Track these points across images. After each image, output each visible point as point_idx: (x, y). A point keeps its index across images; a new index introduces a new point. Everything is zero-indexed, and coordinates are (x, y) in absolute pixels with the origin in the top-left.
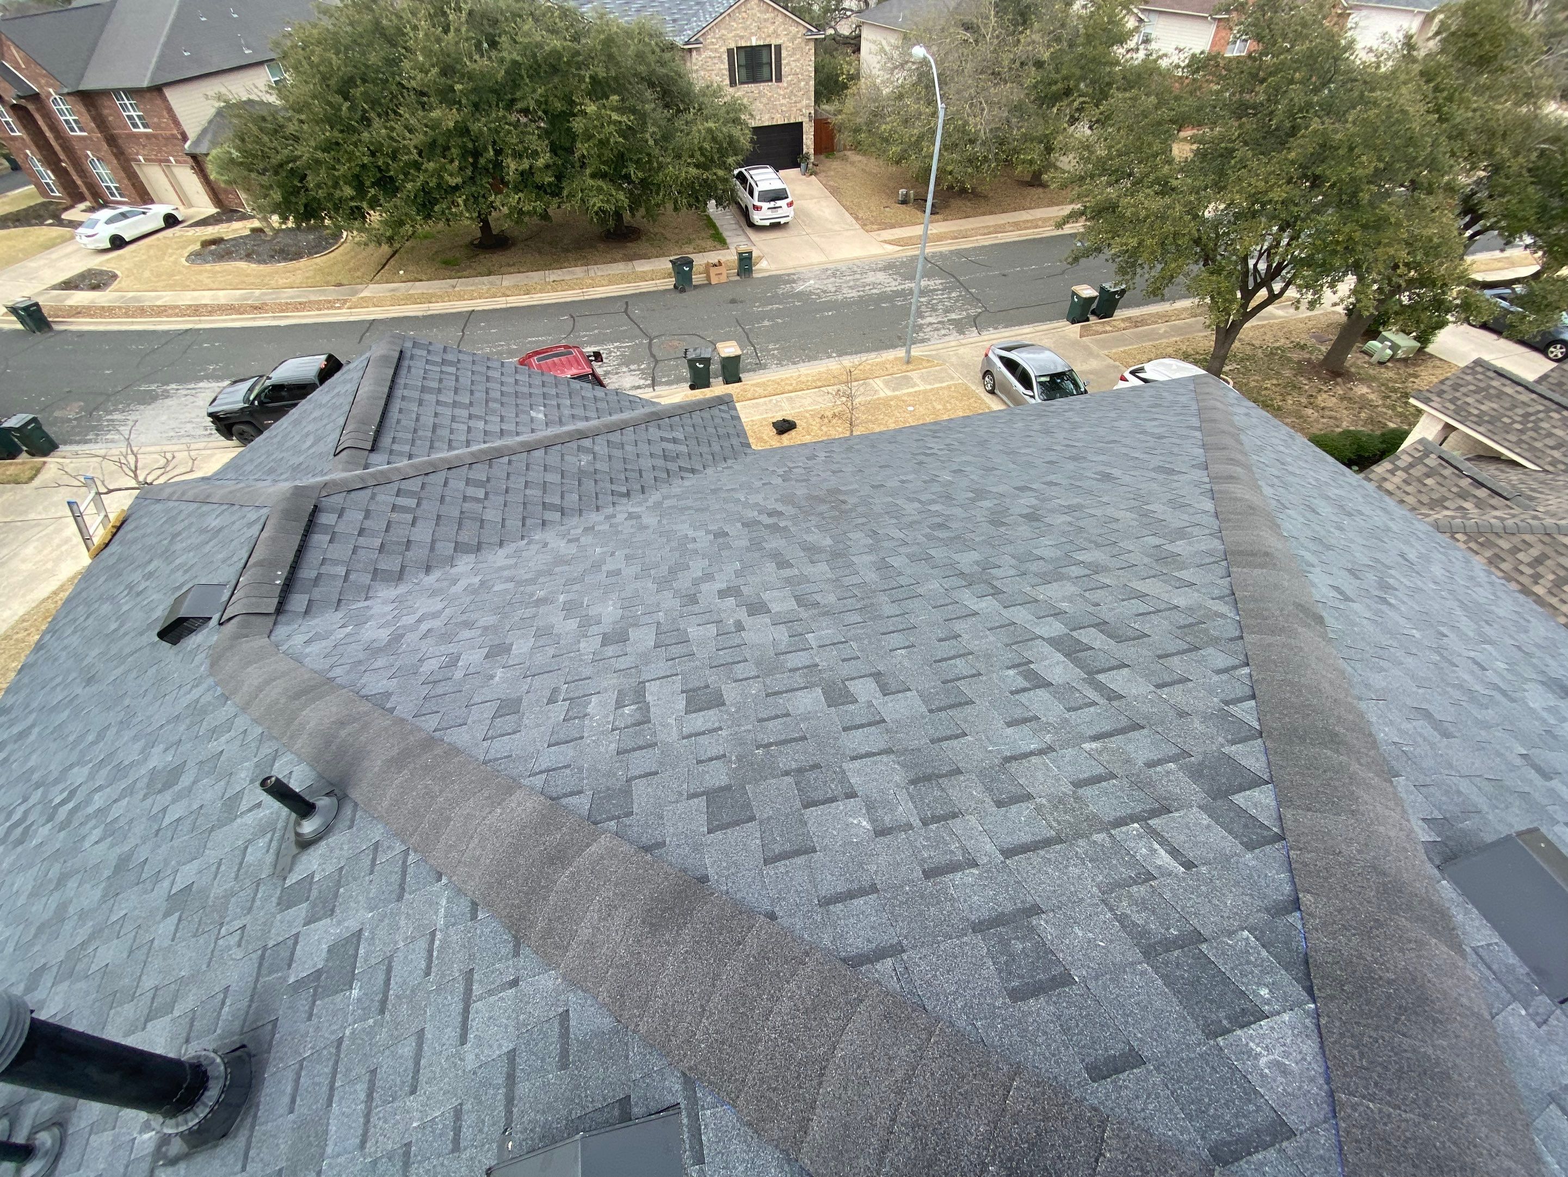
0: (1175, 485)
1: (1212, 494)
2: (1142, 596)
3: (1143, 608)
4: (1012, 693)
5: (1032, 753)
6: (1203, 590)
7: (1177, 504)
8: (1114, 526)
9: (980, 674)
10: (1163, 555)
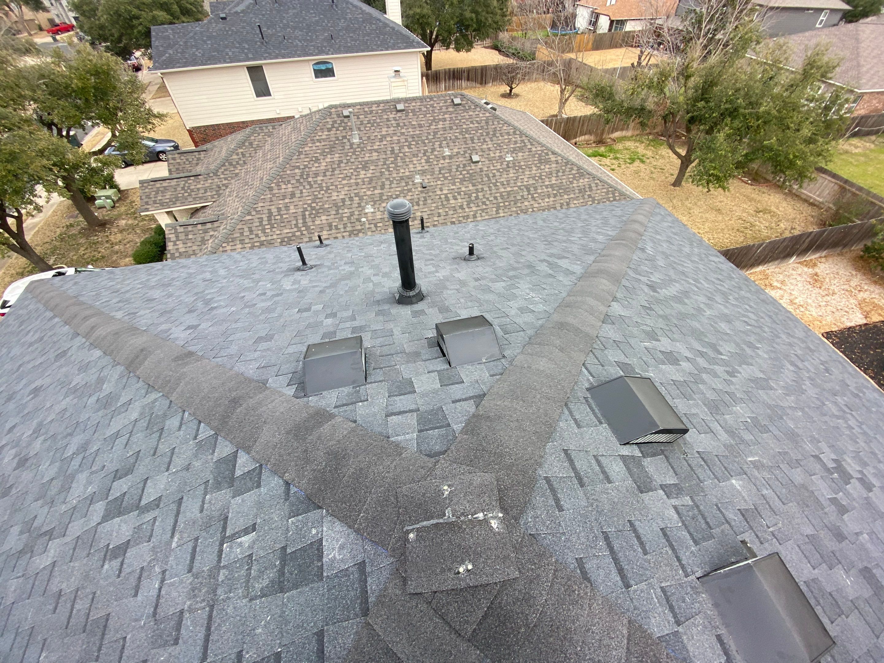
0: (73, 358)
1: (93, 345)
2: (117, 435)
3: (124, 440)
4: (119, 576)
5: (160, 589)
6: (137, 398)
7: (84, 368)
8: (68, 414)
9: (94, 593)
10: (105, 401)
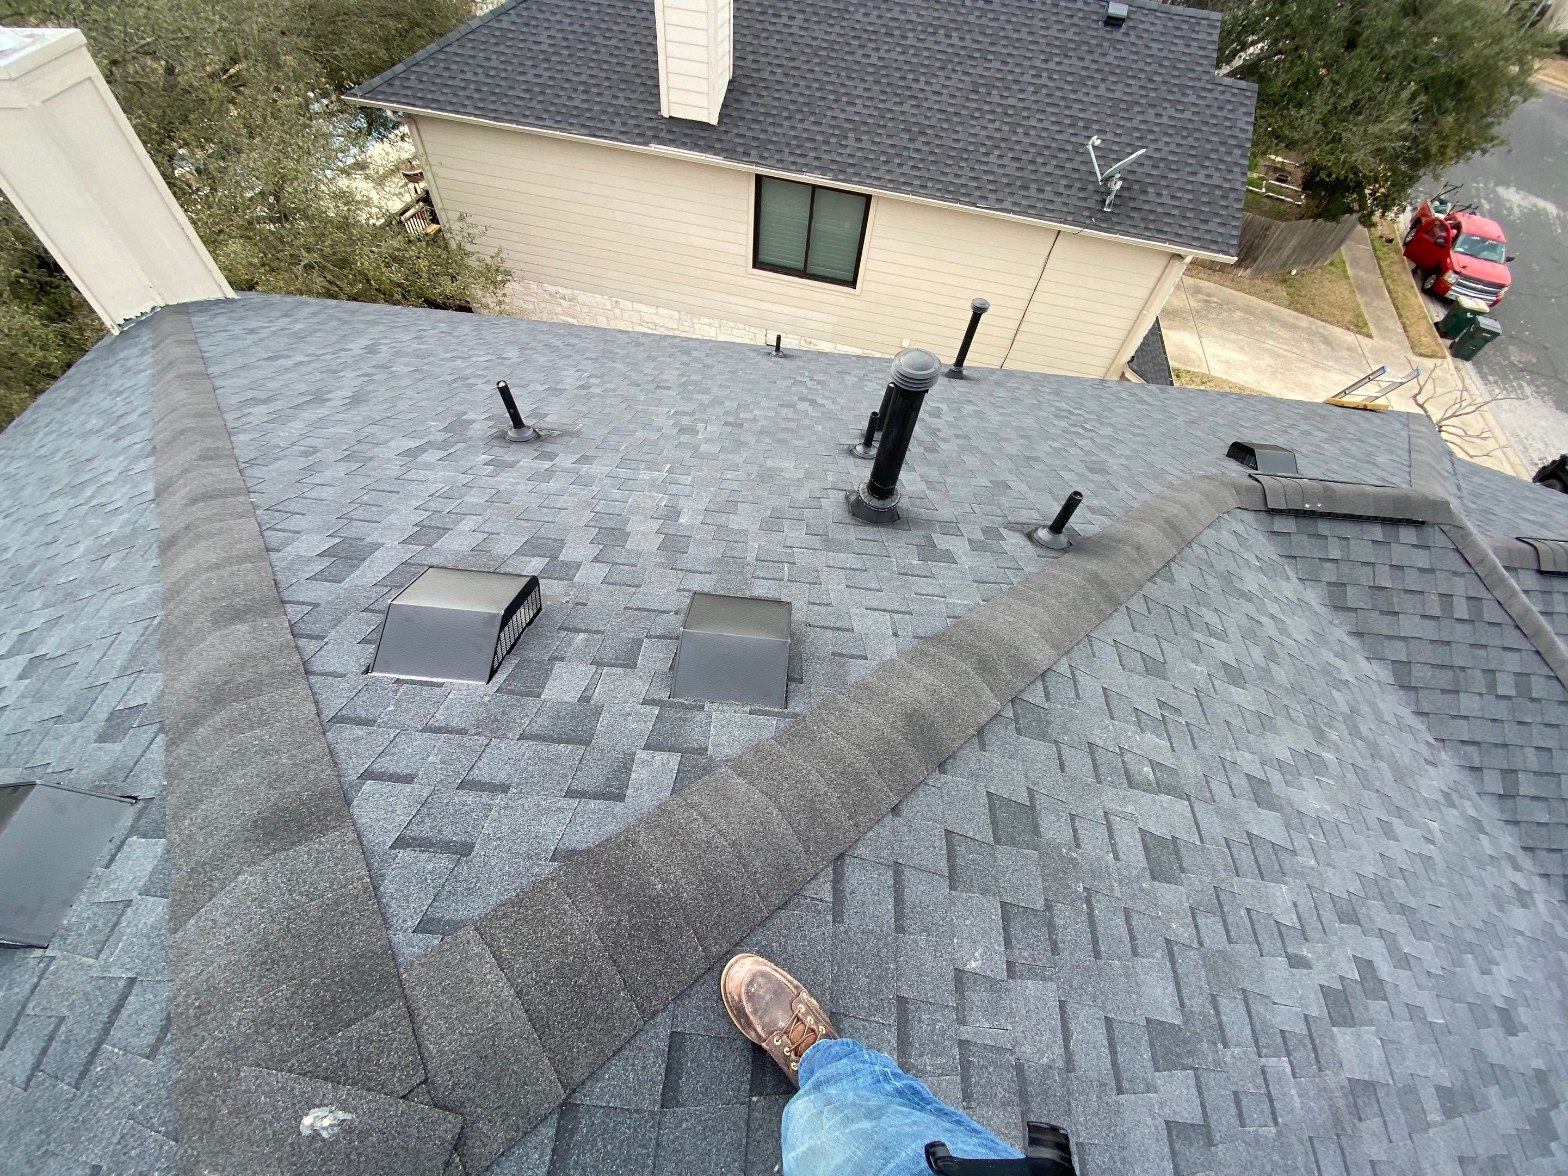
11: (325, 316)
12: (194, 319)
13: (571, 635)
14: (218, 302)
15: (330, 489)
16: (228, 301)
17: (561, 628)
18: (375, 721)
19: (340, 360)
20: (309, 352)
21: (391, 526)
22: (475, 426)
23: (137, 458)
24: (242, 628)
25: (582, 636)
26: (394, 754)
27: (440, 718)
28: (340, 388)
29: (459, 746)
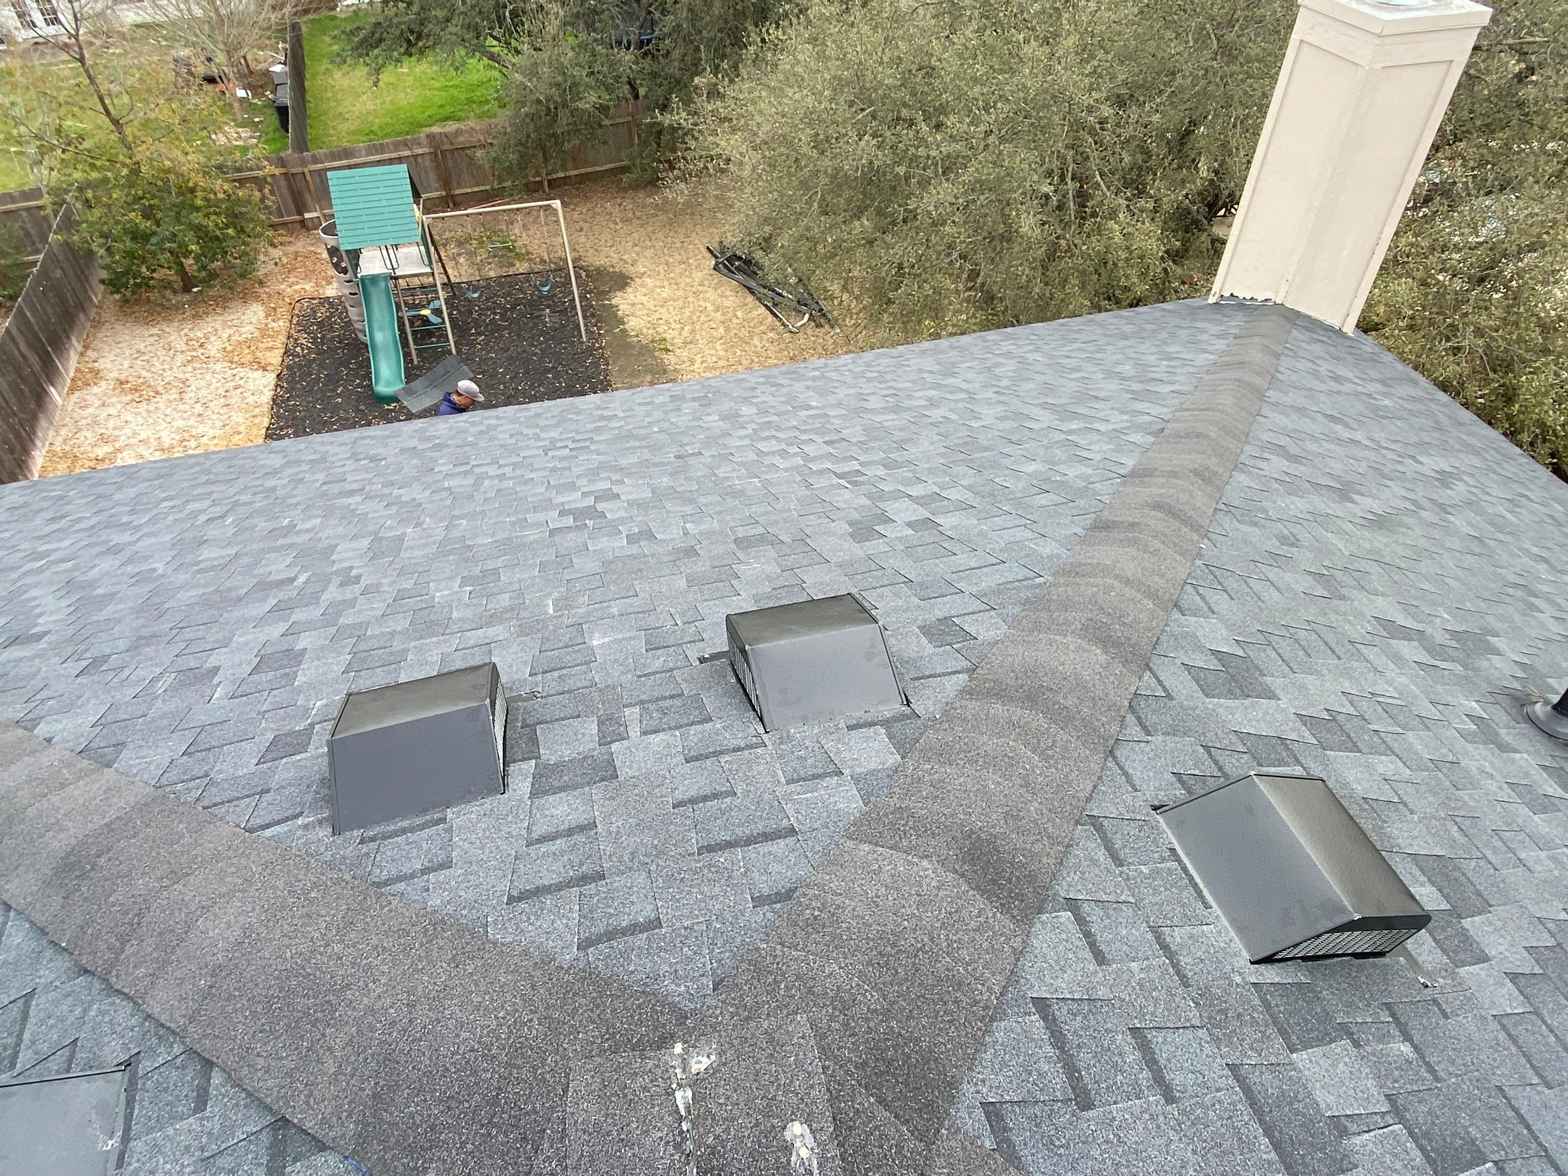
11: (1423, 408)
12: (1295, 333)
13: (1394, 1031)
14: (1329, 329)
15: (1276, 595)
16: (1339, 333)
17: (1388, 1006)
18: (1121, 865)
19: (1400, 468)
20: (1376, 437)
21: (1302, 687)
22: (1495, 659)
23: (1138, 428)
24: (1098, 655)
25: (1406, 1048)
26: (1109, 917)
27: (1176, 937)
28: (1375, 497)
29: (1169, 992)
